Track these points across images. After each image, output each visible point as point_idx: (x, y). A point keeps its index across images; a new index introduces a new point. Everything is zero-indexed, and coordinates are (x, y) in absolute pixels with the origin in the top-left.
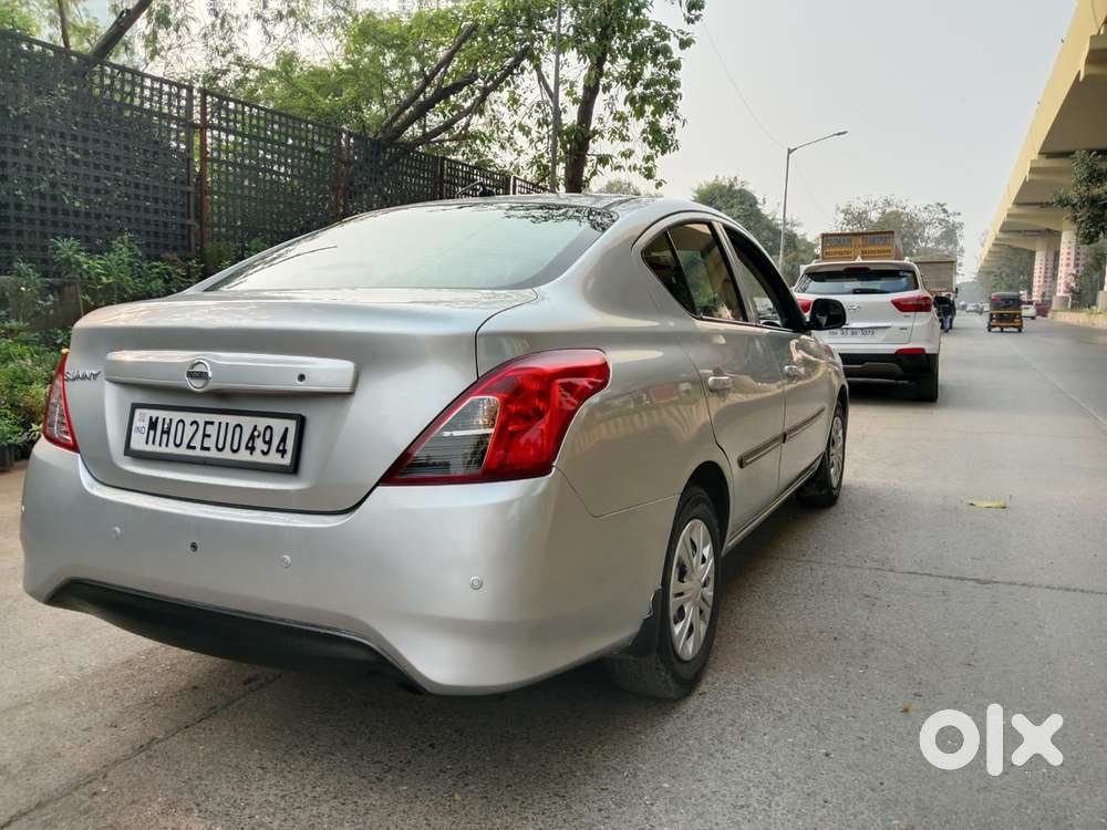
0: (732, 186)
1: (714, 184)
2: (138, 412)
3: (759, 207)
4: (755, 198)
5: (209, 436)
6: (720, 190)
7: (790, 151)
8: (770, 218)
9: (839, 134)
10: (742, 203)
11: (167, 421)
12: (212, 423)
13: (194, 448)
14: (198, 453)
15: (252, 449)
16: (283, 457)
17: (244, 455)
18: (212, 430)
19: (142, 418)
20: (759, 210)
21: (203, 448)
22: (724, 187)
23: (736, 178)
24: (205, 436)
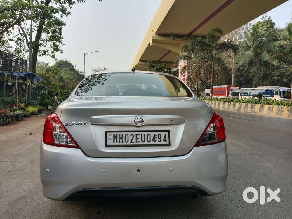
0: (66, 61)
1: (61, 60)
2: (108, 133)
3: (74, 67)
4: (73, 65)
5: (139, 138)
6: (63, 62)
7: (85, 54)
8: (77, 71)
9: (97, 51)
10: (70, 66)
11: (121, 135)
12: (139, 135)
13: (134, 142)
14: (135, 143)
15: (155, 141)
16: (166, 142)
17: (152, 143)
18: (139, 137)
19: (110, 136)
20: (74, 69)
21: (137, 142)
22: (64, 61)
23: (67, 59)
24: (137, 138)
